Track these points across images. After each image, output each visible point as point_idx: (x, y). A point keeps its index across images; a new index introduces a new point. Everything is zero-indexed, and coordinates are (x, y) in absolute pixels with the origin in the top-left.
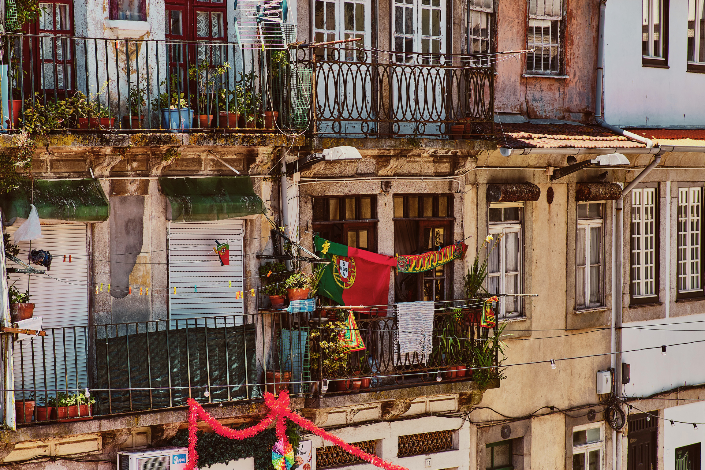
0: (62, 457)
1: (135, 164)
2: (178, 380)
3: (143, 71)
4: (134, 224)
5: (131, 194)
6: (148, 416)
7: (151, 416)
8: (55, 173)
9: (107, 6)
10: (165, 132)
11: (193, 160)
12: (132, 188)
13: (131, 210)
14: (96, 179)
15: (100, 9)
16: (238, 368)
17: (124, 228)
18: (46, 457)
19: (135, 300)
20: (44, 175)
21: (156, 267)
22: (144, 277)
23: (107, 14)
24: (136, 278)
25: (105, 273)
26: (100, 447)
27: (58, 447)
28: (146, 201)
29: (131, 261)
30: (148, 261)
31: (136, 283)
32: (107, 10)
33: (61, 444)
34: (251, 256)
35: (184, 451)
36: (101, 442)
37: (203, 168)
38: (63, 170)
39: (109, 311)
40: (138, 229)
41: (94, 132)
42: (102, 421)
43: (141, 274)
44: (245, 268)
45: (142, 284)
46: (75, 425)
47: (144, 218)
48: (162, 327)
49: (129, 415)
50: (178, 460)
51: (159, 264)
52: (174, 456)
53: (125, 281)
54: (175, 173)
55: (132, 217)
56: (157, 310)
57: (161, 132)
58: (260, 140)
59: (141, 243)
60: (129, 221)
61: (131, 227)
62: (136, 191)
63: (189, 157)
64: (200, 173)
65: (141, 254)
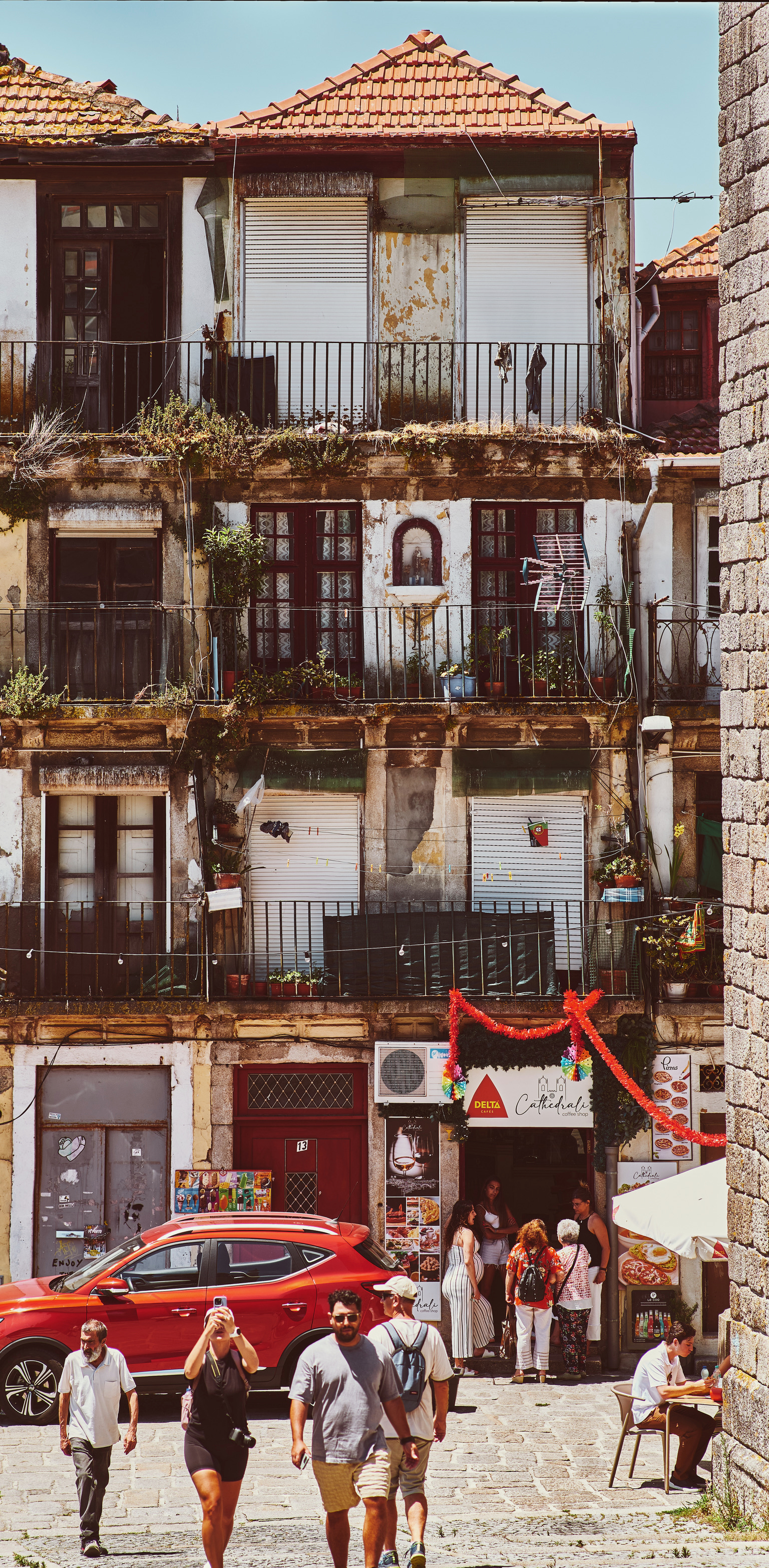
0: (312, 1040)
1: (422, 735)
2: (436, 966)
3: (441, 637)
4: (422, 798)
5: (417, 766)
6: (393, 1003)
7: (397, 1004)
8: (313, 743)
9: (390, 573)
10: (424, 701)
11: (508, 730)
12: (417, 759)
13: (419, 784)
14: (366, 749)
15: (380, 576)
16: (526, 960)
17: (407, 802)
18: (290, 1037)
19: (420, 879)
20: (299, 745)
21: (452, 845)
22: (433, 853)
23: (390, 580)
24: (423, 855)
25: (379, 849)
26: (366, 1033)
27: (308, 1028)
28: (438, 773)
29: (416, 837)
30: (440, 838)
31: (422, 861)
32: (391, 576)
33: (313, 1025)
34: (594, 838)
35: (446, 1045)
36: (367, 1028)
37: (522, 739)
38: (325, 740)
39: (385, 889)
40: (427, 803)
41: (326, 702)
42: (329, 1004)
43: (430, 851)
44: (586, 851)
45: (431, 862)
46: (292, 1004)
47: (436, 792)
48: (460, 908)
49: (367, 1000)
50: (437, 1055)
51: (455, 841)
52: (432, 1050)
53: (406, 858)
54: (481, 744)
55: (419, 790)
56: (451, 892)
57: (420, 701)
58: (565, 709)
59: (431, 819)
60: (415, 794)
61: (418, 801)
62: (422, 763)
63: (500, 727)
64: (518, 744)
65: (430, 831)
